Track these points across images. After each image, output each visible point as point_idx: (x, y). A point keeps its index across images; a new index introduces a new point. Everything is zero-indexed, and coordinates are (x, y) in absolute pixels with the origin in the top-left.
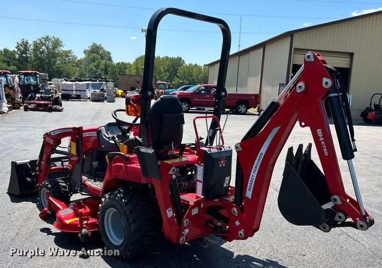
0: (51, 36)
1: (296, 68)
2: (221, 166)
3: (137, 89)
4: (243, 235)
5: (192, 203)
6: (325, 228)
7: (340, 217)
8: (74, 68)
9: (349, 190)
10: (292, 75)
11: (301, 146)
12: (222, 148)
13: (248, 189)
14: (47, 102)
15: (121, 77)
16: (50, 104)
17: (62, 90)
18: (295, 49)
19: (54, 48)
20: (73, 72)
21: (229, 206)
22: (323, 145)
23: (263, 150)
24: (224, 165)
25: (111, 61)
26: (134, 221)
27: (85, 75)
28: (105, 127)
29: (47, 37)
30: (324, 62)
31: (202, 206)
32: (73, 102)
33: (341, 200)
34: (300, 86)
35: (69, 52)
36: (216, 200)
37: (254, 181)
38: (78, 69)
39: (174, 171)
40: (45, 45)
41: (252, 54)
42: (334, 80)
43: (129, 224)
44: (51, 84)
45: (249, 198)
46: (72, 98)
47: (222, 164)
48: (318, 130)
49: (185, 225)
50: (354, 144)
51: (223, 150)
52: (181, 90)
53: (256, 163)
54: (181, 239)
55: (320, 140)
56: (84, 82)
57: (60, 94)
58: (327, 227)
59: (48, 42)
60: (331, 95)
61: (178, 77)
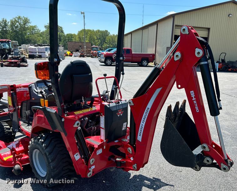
0: (22, 16)
1: (176, 37)
2: (119, 116)
3: (80, 51)
4: (136, 167)
5: (96, 147)
6: (196, 168)
7: (208, 161)
8: (39, 37)
9: (214, 137)
10: (174, 42)
11: (178, 103)
12: (120, 102)
13: (139, 134)
14: (16, 61)
15: (69, 43)
16: (19, 62)
17: (29, 52)
18: (176, 25)
19: (24, 24)
20: (38, 40)
21: (125, 146)
22: (195, 104)
23: (150, 105)
24: (121, 115)
25: (63, 33)
26: (53, 161)
27: (46, 42)
28: (35, 83)
29: (19, 17)
30: (196, 35)
31: (105, 148)
32: (36, 60)
33: (209, 147)
34: (177, 55)
35: (35, 27)
36: (116, 141)
37: (143, 128)
38: (42, 38)
39: (78, 124)
40: (18, 22)
41: (150, 28)
42: (204, 50)
43: (49, 163)
44: (21, 48)
45: (139, 141)
46: (36, 57)
47: (120, 114)
48: (191, 92)
49: (92, 164)
50: (220, 104)
51: (120, 103)
52: (107, 51)
53: (144, 115)
54: (89, 174)
55: (193, 99)
56: (43, 47)
57: (28, 55)
58: (198, 167)
59: (20, 20)
60: (202, 63)
61: (106, 43)
